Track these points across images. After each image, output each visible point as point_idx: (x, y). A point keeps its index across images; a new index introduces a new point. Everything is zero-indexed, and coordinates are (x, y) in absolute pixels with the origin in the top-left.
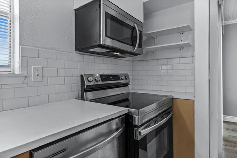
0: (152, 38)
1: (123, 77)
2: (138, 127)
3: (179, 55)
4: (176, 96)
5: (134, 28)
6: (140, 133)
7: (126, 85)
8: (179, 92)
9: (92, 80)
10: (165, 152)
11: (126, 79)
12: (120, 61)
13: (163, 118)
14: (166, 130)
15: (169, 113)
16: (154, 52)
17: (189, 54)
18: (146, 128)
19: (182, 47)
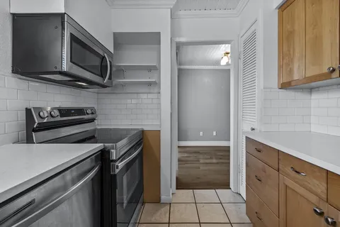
0: (121, 71)
1: (89, 111)
2: (115, 161)
3: (147, 90)
4: (145, 128)
5: (104, 57)
6: (117, 167)
7: (92, 120)
8: (148, 125)
9: (46, 115)
10: (137, 182)
11: (92, 113)
12: (83, 92)
13: (136, 150)
14: (137, 161)
15: (140, 144)
16: (124, 85)
17: (156, 91)
18: (122, 161)
19: (150, 84)
